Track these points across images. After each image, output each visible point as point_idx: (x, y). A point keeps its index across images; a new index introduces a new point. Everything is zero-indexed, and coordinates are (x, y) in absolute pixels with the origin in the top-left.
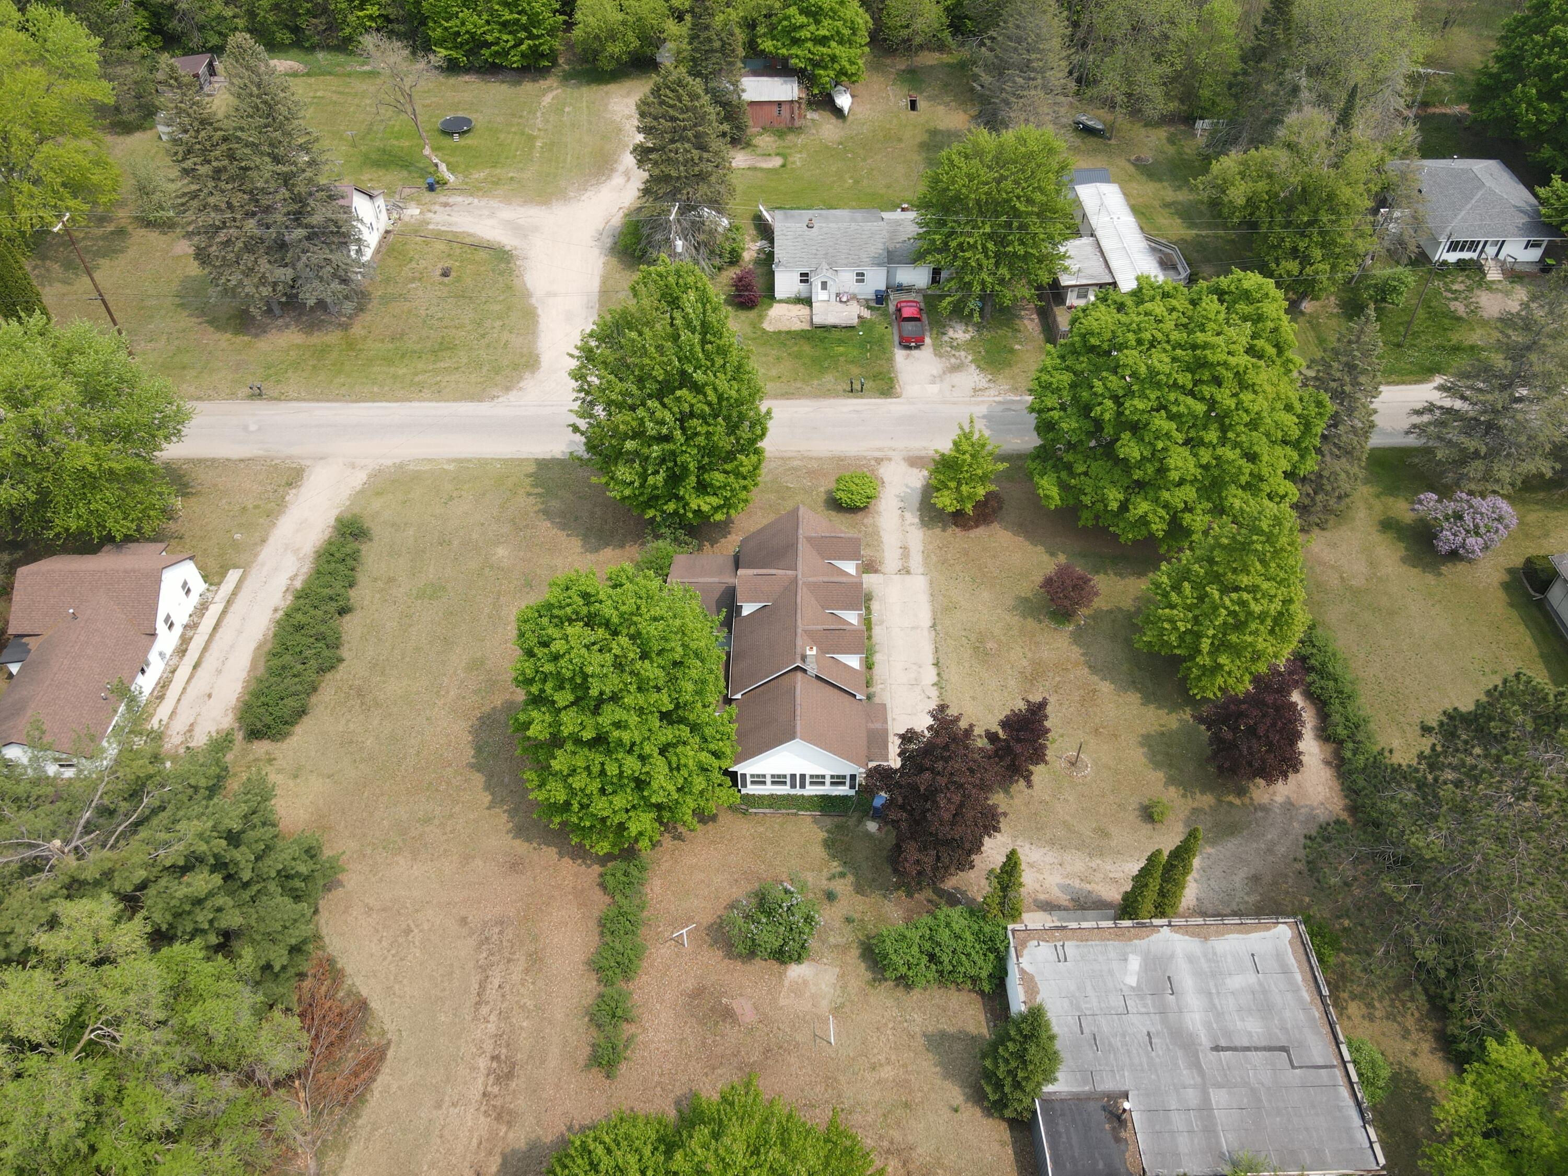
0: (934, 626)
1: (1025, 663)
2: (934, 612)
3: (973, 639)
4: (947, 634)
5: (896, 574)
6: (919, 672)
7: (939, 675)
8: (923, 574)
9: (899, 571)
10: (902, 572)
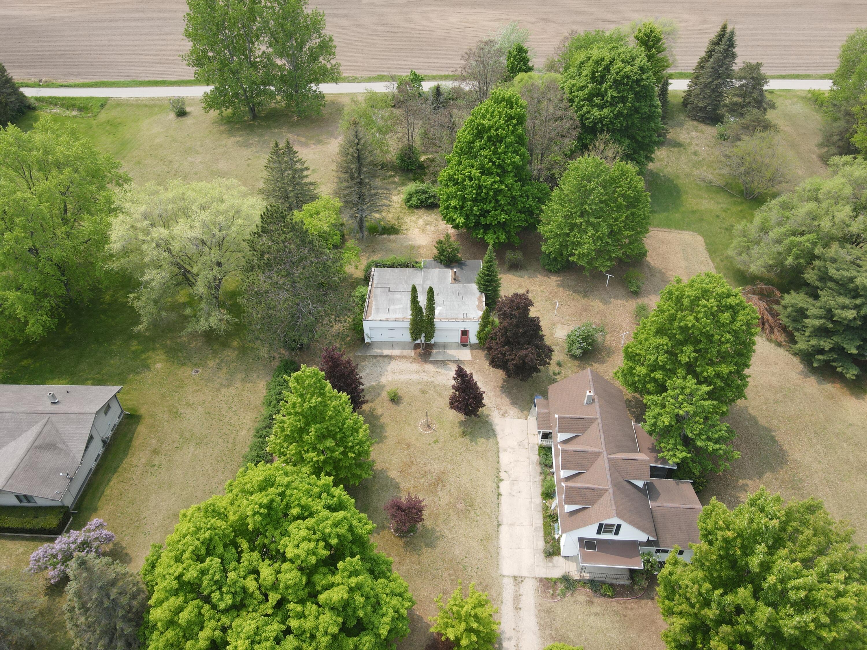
0: (499, 525)
1: (440, 493)
2: (497, 537)
3: (472, 513)
4: (490, 518)
5: (525, 578)
6: (511, 489)
7: (498, 487)
8: (503, 576)
9: (522, 581)
10: (520, 580)
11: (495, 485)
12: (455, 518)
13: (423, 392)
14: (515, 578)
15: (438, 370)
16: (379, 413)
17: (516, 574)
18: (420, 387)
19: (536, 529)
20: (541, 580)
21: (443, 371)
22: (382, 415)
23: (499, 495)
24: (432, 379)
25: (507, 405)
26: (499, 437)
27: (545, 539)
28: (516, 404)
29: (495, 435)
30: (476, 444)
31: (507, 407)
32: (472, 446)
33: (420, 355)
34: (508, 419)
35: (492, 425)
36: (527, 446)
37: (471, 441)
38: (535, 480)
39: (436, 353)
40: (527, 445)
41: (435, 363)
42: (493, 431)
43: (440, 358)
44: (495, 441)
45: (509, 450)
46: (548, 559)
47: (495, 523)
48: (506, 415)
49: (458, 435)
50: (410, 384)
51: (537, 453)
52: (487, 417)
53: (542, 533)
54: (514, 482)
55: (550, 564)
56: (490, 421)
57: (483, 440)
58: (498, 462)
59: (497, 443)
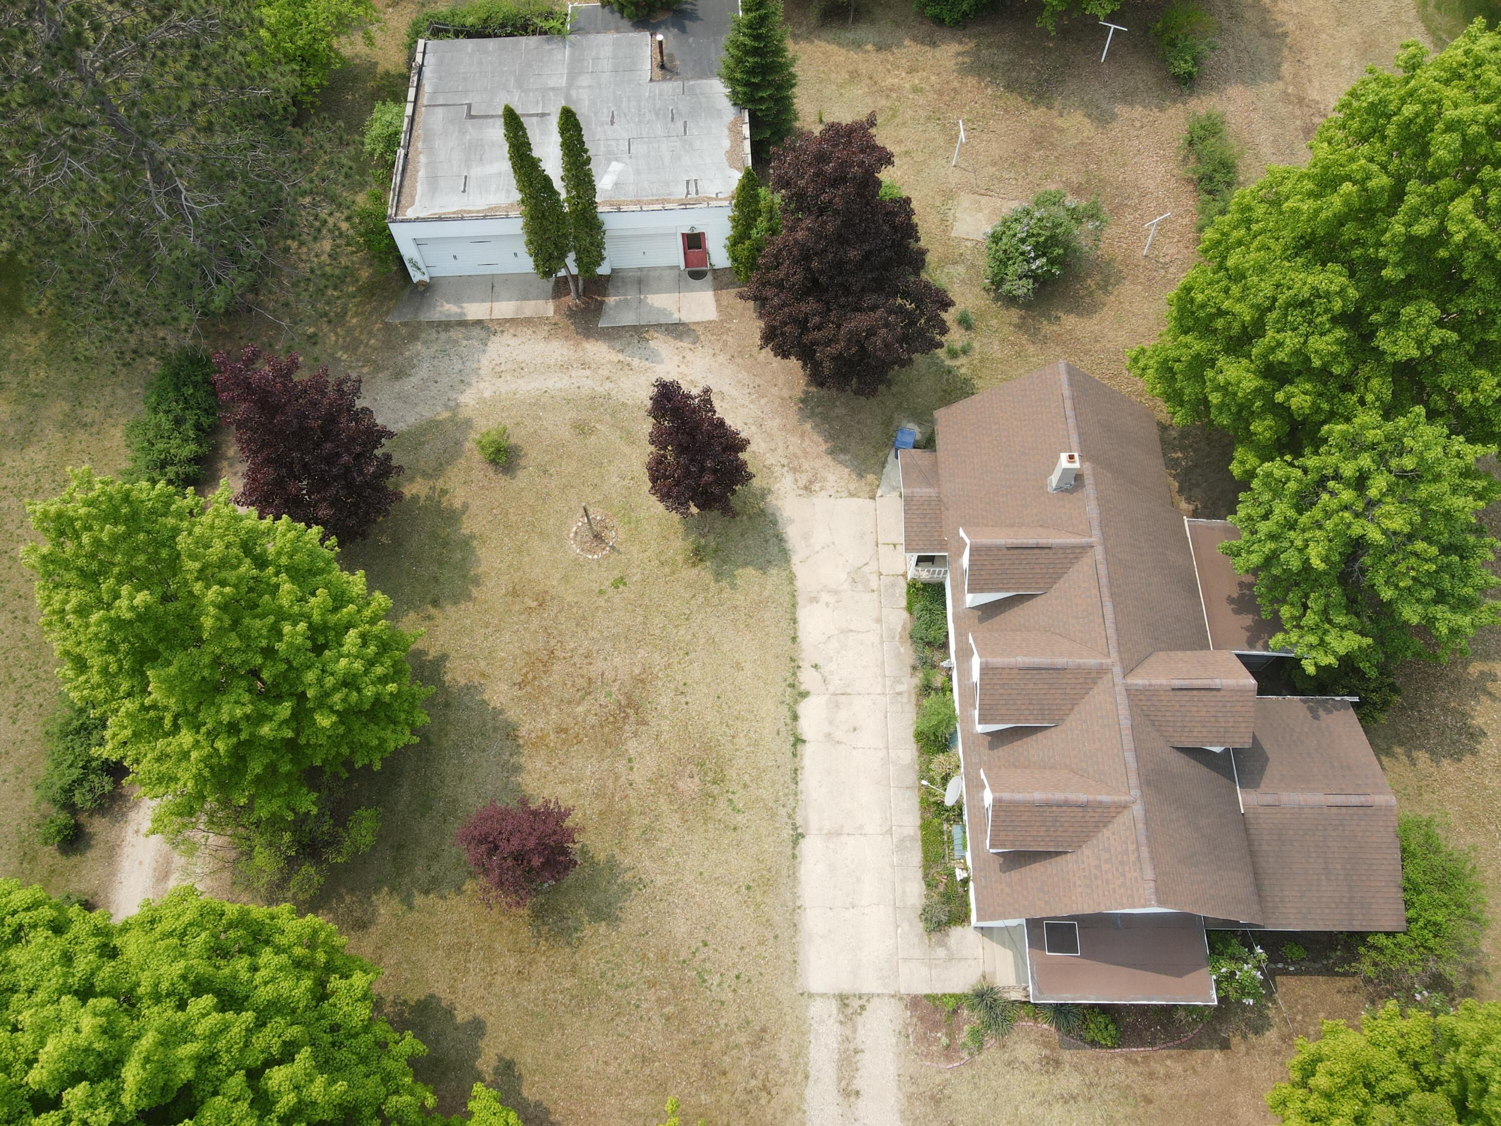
0: (798, 837)
1: (632, 747)
2: (793, 875)
3: (722, 803)
4: (773, 817)
5: (870, 997)
6: (831, 723)
7: (795, 718)
8: (811, 996)
9: (862, 1008)
10: (855, 1003)
11: (784, 711)
12: (672, 821)
13: (582, 429)
14: (843, 1000)
15: (621, 357)
16: (457, 504)
17: (846, 987)
18: (572, 414)
19: (900, 847)
20: (915, 1002)
21: (636, 362)
22: (466, 506)
23: (798, 741)
24: (608, 385)
25: (818, 456)
26: (795, 559)
27: (926, 876)
28: (844, 451)
29: (785, 555)
30: (733, 586)
31: (818, 463)
32: (721, 590)
33: (572, 314)
34: (820, 501)
35: (775, 523)
36: (874, 584)
37: (718, 576)
38: (900, 688)
39: (617, 304)
40: (874, 578)
41: (612, 335)
42: (780, 539)
43: (628, 318)
44: (784, 574)
45: (825, 597)
46: (935, 937)
47: (787, 832)
48: (816, 487)
49: (680, 559)
50: (544, 407)
51: (904, 603)
52: (763, 497)
53: (916, 857)
54: (839, 698)
55: (941, 952)
56: (770, 511)
57: (750, 571)
58: (794, 639)
59: (791, 579)
